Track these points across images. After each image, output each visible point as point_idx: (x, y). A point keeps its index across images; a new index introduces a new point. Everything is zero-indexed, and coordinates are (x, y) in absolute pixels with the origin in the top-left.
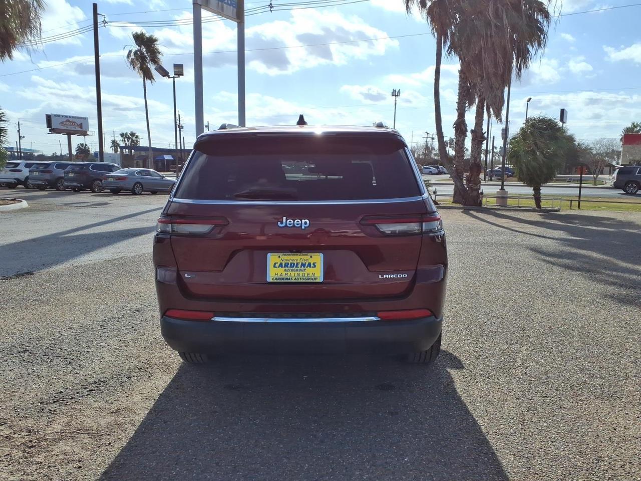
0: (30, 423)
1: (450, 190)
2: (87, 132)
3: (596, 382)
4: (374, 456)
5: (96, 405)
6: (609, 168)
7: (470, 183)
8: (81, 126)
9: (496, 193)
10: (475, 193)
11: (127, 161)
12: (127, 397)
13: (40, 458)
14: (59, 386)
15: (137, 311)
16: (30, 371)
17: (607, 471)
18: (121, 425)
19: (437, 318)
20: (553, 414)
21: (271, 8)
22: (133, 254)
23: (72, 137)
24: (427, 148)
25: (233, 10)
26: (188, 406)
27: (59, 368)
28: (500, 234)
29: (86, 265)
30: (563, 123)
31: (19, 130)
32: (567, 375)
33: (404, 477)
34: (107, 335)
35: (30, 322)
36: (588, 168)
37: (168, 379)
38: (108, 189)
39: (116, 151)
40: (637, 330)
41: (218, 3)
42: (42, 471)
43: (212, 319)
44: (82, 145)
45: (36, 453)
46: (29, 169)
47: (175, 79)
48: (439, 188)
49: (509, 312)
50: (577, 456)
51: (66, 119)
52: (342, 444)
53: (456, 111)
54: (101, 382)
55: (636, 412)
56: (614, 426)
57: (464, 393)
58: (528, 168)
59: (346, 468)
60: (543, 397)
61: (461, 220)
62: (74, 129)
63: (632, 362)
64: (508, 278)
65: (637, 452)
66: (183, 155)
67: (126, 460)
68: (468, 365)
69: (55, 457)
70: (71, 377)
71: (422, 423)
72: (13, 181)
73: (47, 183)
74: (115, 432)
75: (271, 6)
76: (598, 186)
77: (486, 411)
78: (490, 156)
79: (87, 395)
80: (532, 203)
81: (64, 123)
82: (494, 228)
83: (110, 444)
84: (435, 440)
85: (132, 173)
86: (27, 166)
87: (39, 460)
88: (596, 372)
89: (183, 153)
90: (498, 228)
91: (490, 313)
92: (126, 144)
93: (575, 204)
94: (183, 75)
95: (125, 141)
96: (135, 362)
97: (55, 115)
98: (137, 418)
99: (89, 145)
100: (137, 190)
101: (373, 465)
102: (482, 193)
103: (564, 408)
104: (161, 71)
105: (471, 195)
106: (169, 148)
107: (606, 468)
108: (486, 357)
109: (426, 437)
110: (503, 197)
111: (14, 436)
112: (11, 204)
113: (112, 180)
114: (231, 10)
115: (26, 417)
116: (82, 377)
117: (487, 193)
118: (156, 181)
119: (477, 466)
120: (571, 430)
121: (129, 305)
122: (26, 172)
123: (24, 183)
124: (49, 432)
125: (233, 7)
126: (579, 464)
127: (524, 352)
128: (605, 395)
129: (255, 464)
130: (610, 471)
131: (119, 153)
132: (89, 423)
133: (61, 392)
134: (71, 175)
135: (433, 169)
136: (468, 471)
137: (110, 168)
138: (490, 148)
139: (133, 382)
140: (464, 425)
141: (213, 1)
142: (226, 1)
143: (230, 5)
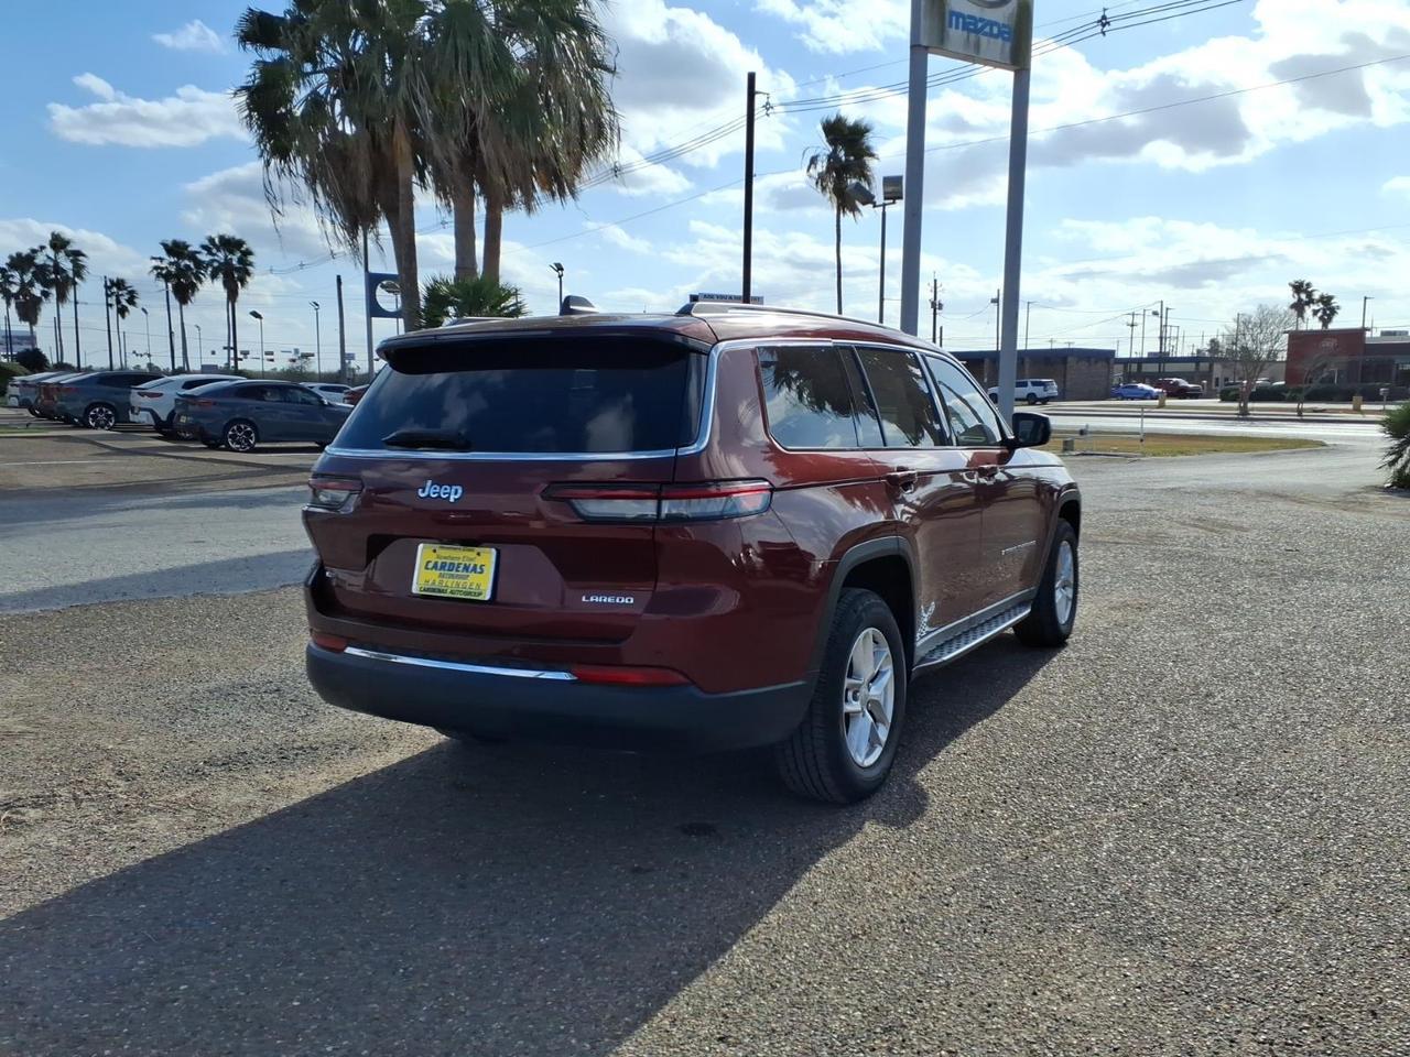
13: (113, 828)
21: (1104, 25)
25: (1003, 46)
41: (968, 37)
43: (345, 651)
45: (114, 821)
47: (887, 206)
75: (1104, 22)
77: (817, 903)
83: (204, 828)
87: (107, 829)
103: (991, 933)
114: (998, 47)
125: (1004, 39)
141: (956, 35)
142: (987, 29)
143: (996, 36)
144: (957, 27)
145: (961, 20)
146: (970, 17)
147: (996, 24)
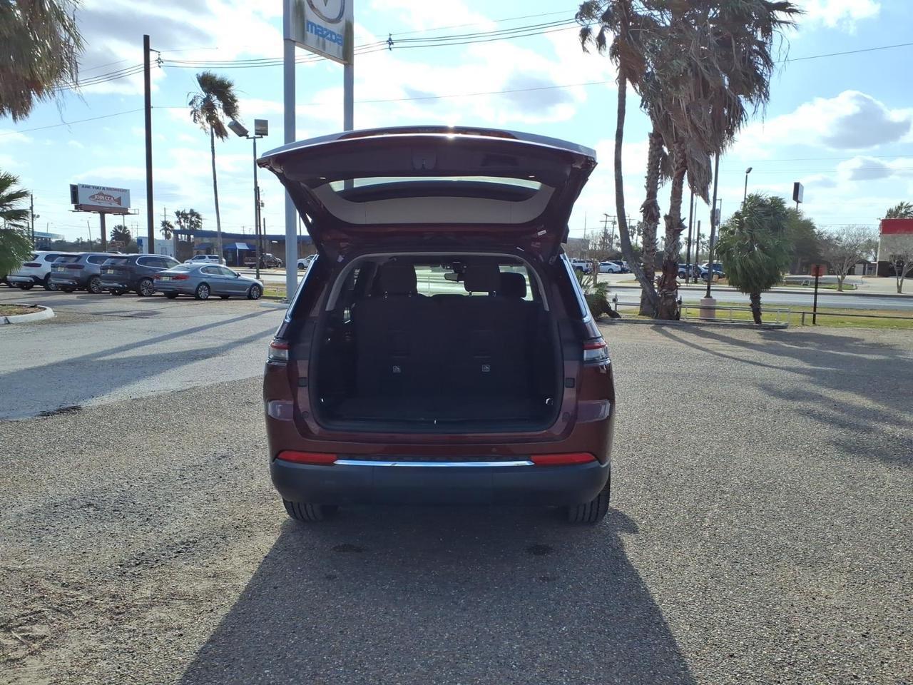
0: (112, 588)
1: (636, 296)
2: (127, 209)
3: (800, 546)
4: (526, 625)
5: (188, 568)
6: (862, 266)
7: (663, 287)
8: (119, 201)
9: (699, 301)
10: (670, 302)
11: (184, 251)
12: (225, 559)
13: (133, 625)
14: (140, 547)
15: (223, 457)
16: (101, 529)
17: (797, 642)
18: (221, 590)
19: (602, 464)
20: (742, 581)
21: (390, 44)
22: (208, 383)
23: (107, 216)
24: (606, 235)
25: (339, 48)
26: (301, 570)
27: (135, 525)
28: (701, 360)
29: (148, 398)
30: (798, 202)
31: (32, 205)
32: (765, 537)
33: (560, 647)
34: (189, 487)
35: (89, 470)
36: (829, 266)
37: (272, 539)
38: (161, 292)
39: (168, 236)
40: (862, 486)
41: (318, 39)
42: (137, 639)
43: (335, 463)
44: (120, 227)
45: (126, 620)
46: (51, 263)
47: (256, 139)
48: (620, 293)
49: (702, 461)
50: (765, 627)
51: (98, 191)
52: (487, 612)
53: (645, 189)
54: (191, 542)
55: (843, 580)
56: (814, 595)
57: (637, 557)
58: (742, 268)
59: (493, 638)
60: (733, 562)
61: (650, 340)
62: (110, 206)
63: (848, 523)
64: (705, 419)
65: (836, 623)
66: (263, 243)
67: (234, 628)
68: (644, 525)
69: (149, 625)
70: (152, 536)
71: (584, 590)
72: (28, 279)
73: (76, 283)
74: (216, 598)
75: (390, 42)
76: (845, 291)
77: (662, 578)
78: (694, 249)
79: (175, 557)
80: (749, 316)
81: (96, 197)
82: (695, 351)
83: (212, 611)
84: (599, 608)
85: (195, 270)
86: (48, 258)
87: (132, 627)
88: (801, 533)
89: (263, 241)
90: (699, 352)
91: (676, 463)
92: (182, 227)
93: (809, 317)
94: (267, 135)
95: (180, 222)
96: (229, 519)
97: (83, 186)
98: (241, 583)
99: (129, 228)
100: (203, 294)
101: (525, 634)
102: (680, 302)
103: (756, 574)
104: (237, 129)
105: (664, 304)
106: (242, 233)
107: (796, 639)
108: (668, 516)
109: (588, 605)
110: (708, 308)
111: (96, 601)
112: (32, 312)
113: (168, 279)
114: (335, 48)
115: (106, 581)
116: (166, 537)
117: (688, 301)
118: (228, 281)
119: (646, 636)
120: (761, 598)
121: (212, 450)
122: (46, 267)
123: (44, 283)
124: (138, 597)
125: (339, 44)
126: (765, 635)
127: (716, 510)
128: (807, 561)
129: (386, 632)
130: (801, 643)
131: (171, 239)
132: (183, 588)
133: (143, 553)
134: (110, 272)
135: (614, 266)
136: (635, 641)
137: (164, 263)
138: (694, 236)
139: (229, 543)
140: (635, 592)
141: (311, 36)
142: (329, 36)
143: (334, 41)
144: (312, 32)
145: (314, 28)
146: (319, 27)
147: (334, 34)
